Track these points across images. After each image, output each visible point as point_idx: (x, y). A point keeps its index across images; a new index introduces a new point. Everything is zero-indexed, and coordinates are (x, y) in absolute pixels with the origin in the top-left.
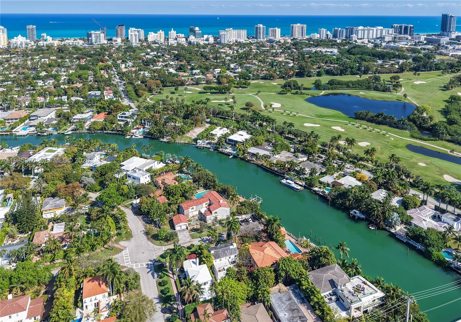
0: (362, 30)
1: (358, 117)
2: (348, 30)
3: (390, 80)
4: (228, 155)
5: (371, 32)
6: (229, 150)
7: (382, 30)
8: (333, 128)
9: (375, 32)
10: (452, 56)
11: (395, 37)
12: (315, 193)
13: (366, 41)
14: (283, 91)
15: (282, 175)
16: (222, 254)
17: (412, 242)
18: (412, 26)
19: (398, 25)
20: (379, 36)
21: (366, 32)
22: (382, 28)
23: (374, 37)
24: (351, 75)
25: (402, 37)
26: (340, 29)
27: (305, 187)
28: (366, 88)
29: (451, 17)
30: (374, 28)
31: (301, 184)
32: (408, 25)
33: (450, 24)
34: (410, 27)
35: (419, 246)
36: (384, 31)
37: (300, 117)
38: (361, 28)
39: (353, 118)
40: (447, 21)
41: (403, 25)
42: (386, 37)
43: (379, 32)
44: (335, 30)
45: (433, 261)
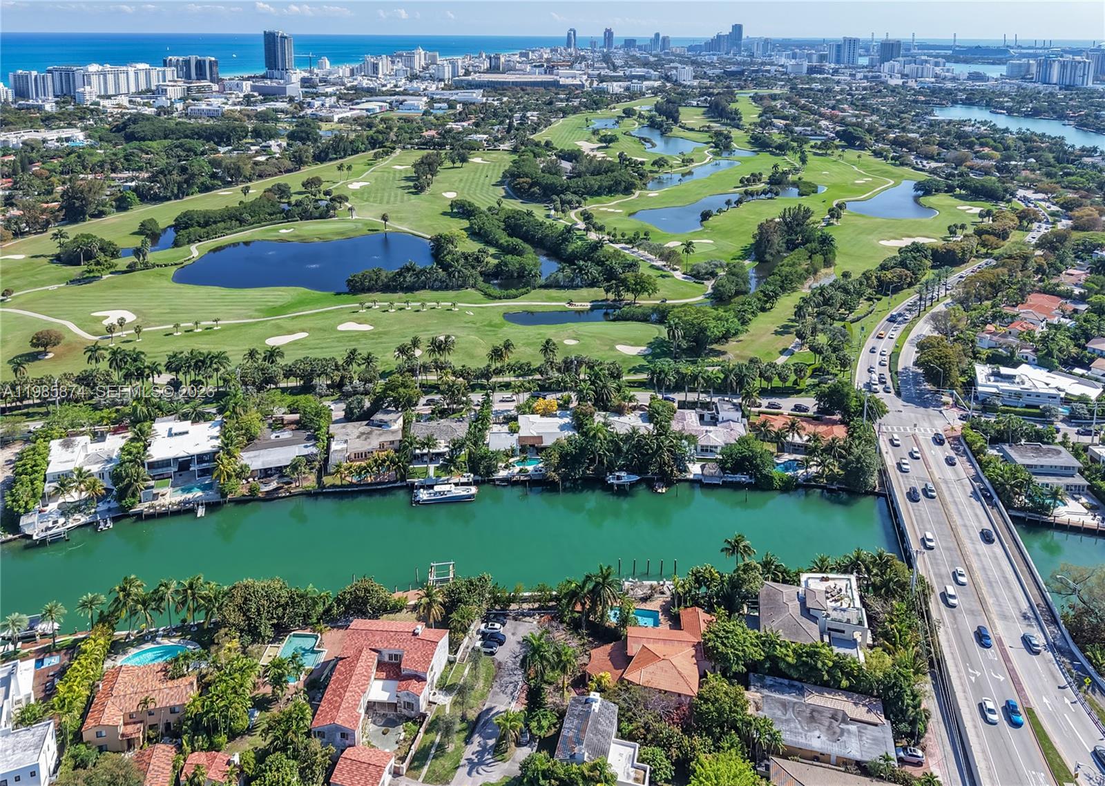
0: (98, 73)
1: (356, 288)
2: (57, 74)
3: (303, 189)
4: (185, 511)
5: (122, 77)
6: (170, 496)
7: (148, 73)
8: (340, 328)
9: (135, 75)
10: (341, 121)
11: (188, 88)
12: (509, 482)
13: (124, 101)
14: (89, 272)
15: (399, 484)
16: (602, 740)
17: (730, 478)
18: (213, 59)
19: (181, 59)
20: (143, 87)
21: (110, 78)
22: (147, 66)
23: (133, 89)
24: (200, 192)
25: (203, 87)
26: (34, 73)
27: (476, 483)
28: (284, 218)
29: (283, 38)
30: (130, 69)
31: (465, 480)
32: (203, 58)
33: (283, 54)
34: (210, 61)
35: (743, 478)
36: (154, 74)
37: (226, 329)
38: (94, 68)
39: (348, 293)
40: (275, 45)
41: (193, 59)
42: (169, 88)
43: (142, 76)
44: (17, 78)
45: (776, 489)
